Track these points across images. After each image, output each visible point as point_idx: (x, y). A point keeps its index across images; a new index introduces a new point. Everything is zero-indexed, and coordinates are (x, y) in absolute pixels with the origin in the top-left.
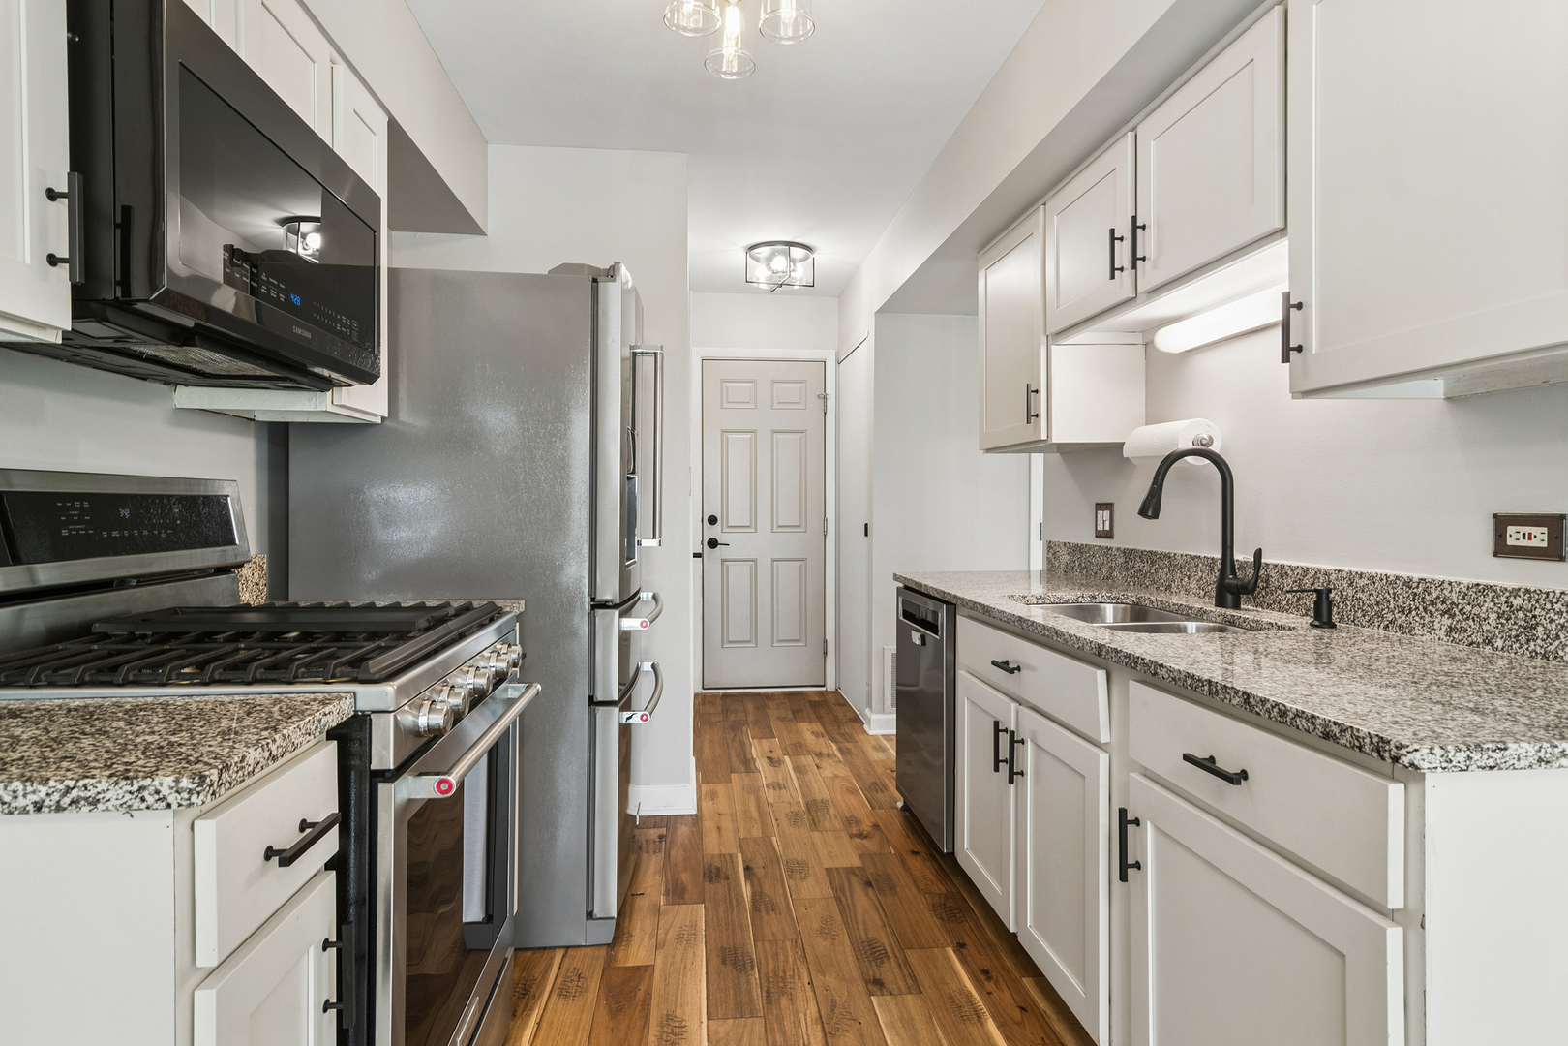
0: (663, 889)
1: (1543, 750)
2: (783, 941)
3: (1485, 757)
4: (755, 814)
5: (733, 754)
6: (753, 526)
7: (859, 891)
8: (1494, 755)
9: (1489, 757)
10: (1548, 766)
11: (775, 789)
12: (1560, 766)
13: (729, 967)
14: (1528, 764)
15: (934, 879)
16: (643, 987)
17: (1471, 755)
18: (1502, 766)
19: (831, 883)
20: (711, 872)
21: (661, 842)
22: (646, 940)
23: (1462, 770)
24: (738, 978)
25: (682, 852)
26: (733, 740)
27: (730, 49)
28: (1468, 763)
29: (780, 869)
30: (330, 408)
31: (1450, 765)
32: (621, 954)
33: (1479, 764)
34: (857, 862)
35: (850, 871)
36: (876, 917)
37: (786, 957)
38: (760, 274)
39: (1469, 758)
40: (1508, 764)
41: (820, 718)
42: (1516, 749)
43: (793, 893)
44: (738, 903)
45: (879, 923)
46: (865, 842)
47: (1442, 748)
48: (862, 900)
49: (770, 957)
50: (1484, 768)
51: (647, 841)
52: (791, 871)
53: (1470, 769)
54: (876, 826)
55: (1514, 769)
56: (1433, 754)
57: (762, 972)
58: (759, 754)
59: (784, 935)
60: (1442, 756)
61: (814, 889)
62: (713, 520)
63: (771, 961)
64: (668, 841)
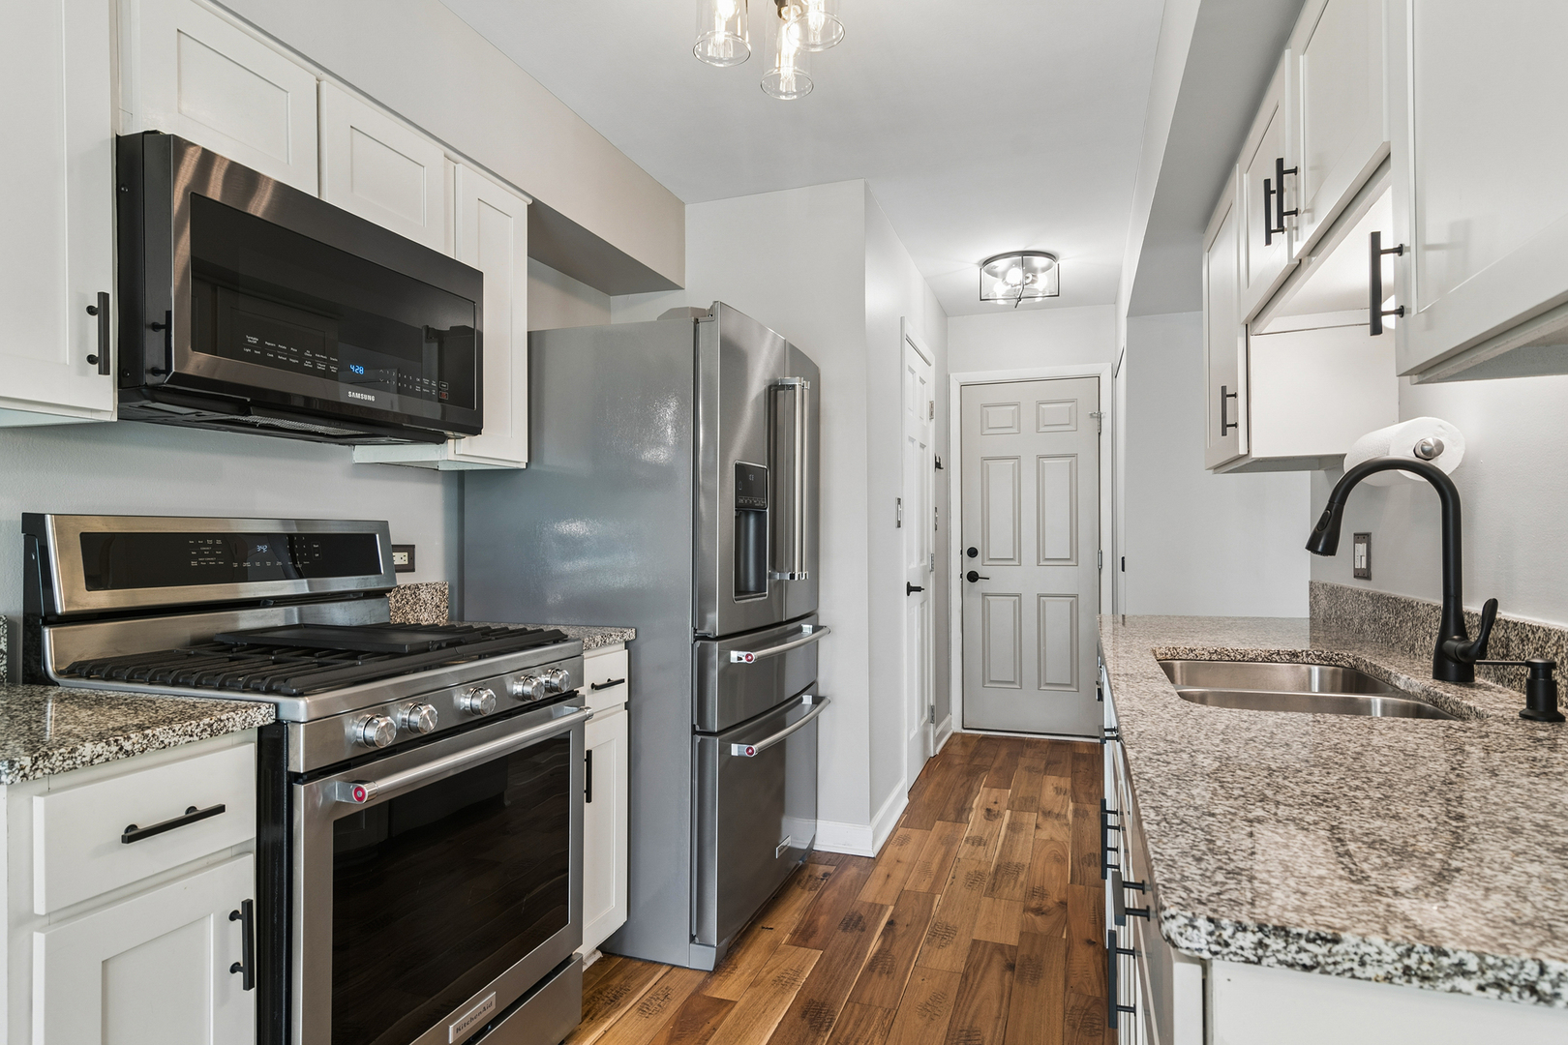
0: (794, 927)
1: (1415, 957)
2: (877, 1008)
3: (1293, 948)
4: (934, 867)
5: (953, 799)
6: (1016, 559)
7: (995, 972)
8: (1310, 947)
9: (1300, 950)
10: (1426, 985)
11: (973, 844)
12: (1453, 990)
13: (805, 1022)
14: (1382, 973)
15: (1094, 977)
16: (713, 1022)
17: (1266, 941)
18: (1329, 968)
19: (969, 957)
20: (851, 919)
21: (822, 879)
22: (746, 975)
23: (1247, 961)
24: (807, 1035)
25: (836, 894)
26: (962, 786)
27: (787, 68)
28: (1260, 952)
29: (924, 931)
30: (452, 457)
31: (1225, 951)
32: (715, 985)
33: (1281, 957)
34: (1013, 940)
35: (1000, 948)
36: (996, 1006)
37: (869, 1025)
38: (998, 289)
39: (1261, 944)
40: (1340, 968)
41: (1074, 773)
42: (1358, 945)
43: (920, 959)
44: (857, 958)
45: (995, 1013)
46: (1038, 919)
47: (1210, 920)
48: (992, 982)
49: (852, 1022)
50: (1291, 966)
51: (810, 876)
52: (934, 934)
53: (1265, 961)
54: (1063, 904)
55: (1353, 977)
56: (1194, 927)
57: (834, 1036)
58: (981, 804)
59: (882, 1002)
60: (1211, 934)
61: (947, 960)
62: (973, 553)
63: (850, 1026)
64: (829, 880)
